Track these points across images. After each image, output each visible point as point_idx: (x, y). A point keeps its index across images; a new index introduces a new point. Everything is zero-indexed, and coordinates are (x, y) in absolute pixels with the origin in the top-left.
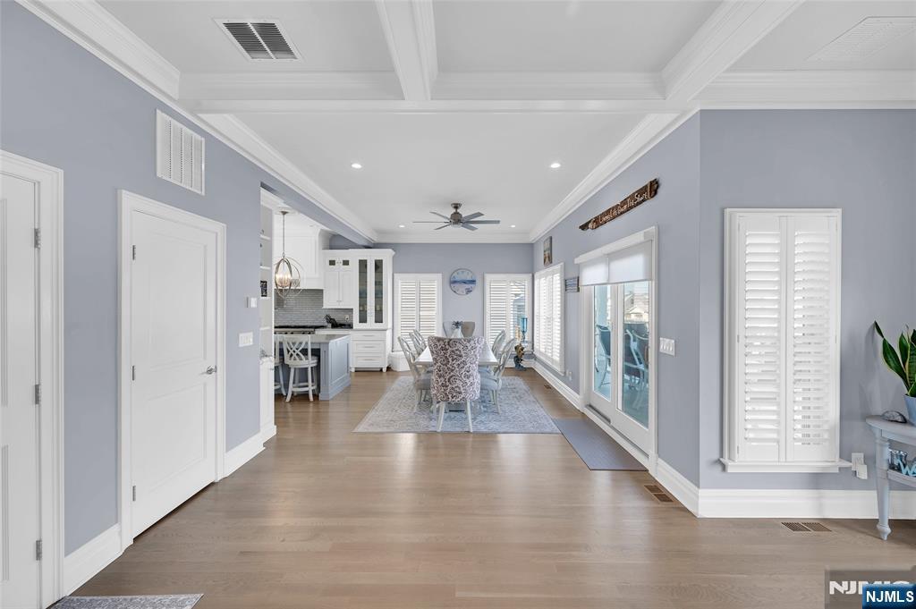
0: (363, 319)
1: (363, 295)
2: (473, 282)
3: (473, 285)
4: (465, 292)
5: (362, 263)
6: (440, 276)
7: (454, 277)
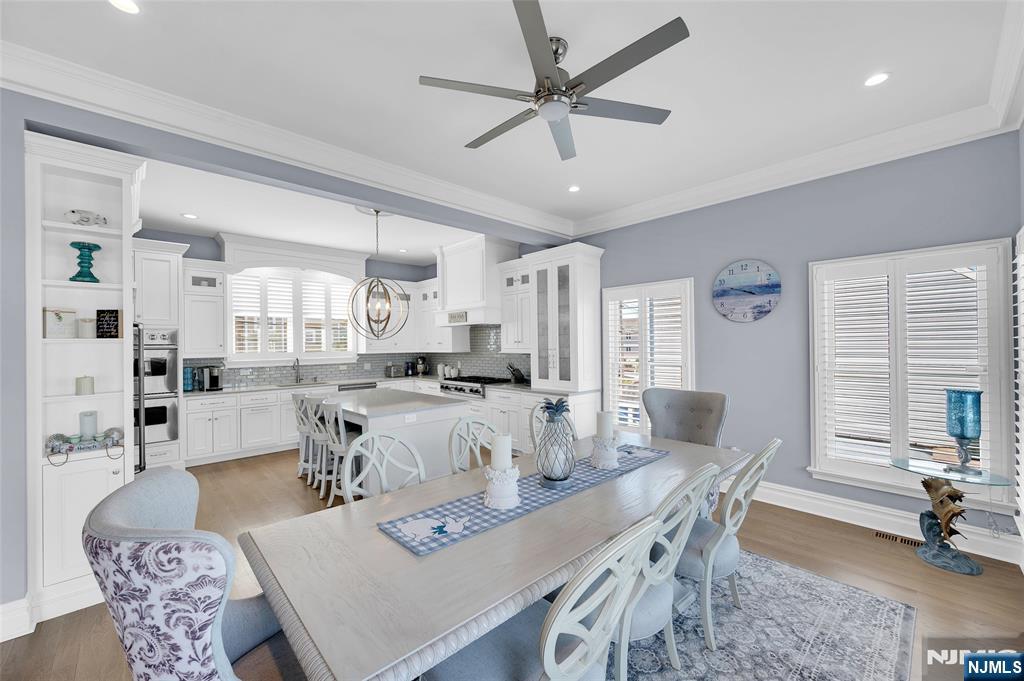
0: (544, 375)
2: (773, 288)
3: (772, 297)
4: (750, 315)
5: (542, 275)
6: (688, 284)
7: (722, 282)
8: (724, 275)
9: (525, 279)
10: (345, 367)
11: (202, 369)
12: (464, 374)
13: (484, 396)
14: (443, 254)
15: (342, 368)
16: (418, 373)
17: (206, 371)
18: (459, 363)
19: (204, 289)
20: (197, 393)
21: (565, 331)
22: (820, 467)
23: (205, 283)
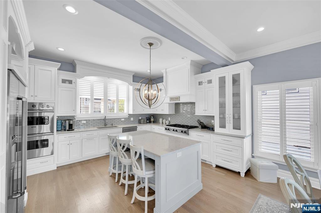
0: (223, 126)
1: (222, 106)
5: (222, 79)
9: (210, 82)
10: (124, 119)
11: (65, 120)
12: (172, 123)
13: (188, 134)
14: (166, 72)
15: (122, 120)
16: (151, 122)
17: (67, 122)
18: (169, 118)
19: (67, 85)
20: (63, 132)
23: (67, 82)
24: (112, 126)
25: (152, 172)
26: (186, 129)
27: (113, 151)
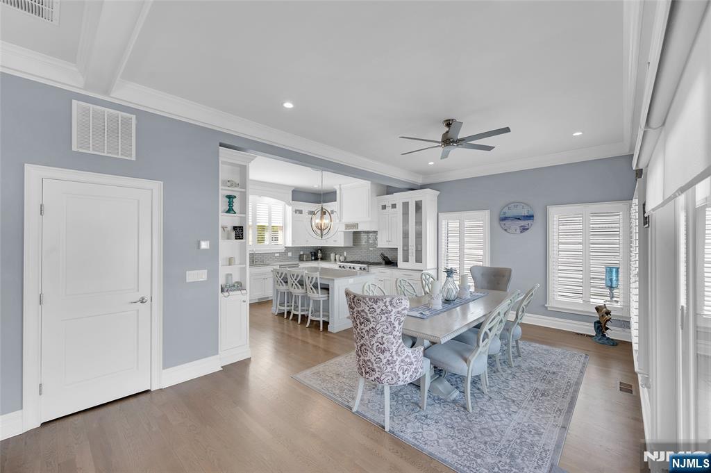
0: (406, 260)
2: (530, 217)
3: (529, 222)
4: (519, 231)
5: (406, 205)
6: (487, 213)
7: (505, 213)
8: (506, 210)
9: (394, 206)
10: (278, 255)
12: (348, 260)
13: (369, 272)
14: (340, 189)
15: (277, 255)
16: (318, 259)
18: (345, 253)
21: (419, 236)
22: (551, 304)
24: (263, 264)
25: (326, 295)
26: (366, 266)
27: (281, 286)
